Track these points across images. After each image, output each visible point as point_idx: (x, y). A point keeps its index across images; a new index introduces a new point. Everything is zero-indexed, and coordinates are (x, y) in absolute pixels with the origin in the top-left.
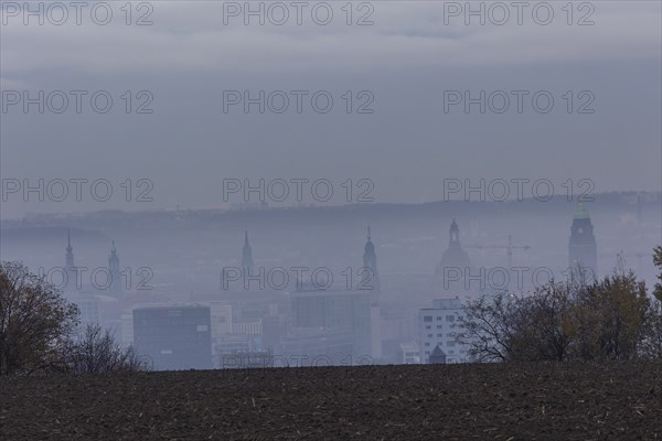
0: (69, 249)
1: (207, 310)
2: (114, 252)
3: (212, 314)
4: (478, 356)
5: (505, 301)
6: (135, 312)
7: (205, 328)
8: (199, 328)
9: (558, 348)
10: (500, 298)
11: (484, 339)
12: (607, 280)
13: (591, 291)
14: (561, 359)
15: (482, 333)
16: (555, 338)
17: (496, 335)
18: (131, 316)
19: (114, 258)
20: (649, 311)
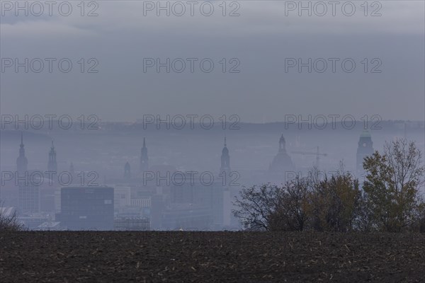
0: (22, 146)
1: (111, 190)
2: (52, 149)
3: (115, 193)
4: (249, 226)
5: (268, 190)
6: (62, 189)
7: (110, 202)
8: (106, 202)
9: (300, 223)
10: (265, 188)
11: (253, 215)
12: (333, 178)
13: (323, 185)
14: (302, 230)
15: (253, 211)
16: (298, 215)
17: (262, 212)
18: (59, 192)
19: (52, 153)
20: (360, 199)
